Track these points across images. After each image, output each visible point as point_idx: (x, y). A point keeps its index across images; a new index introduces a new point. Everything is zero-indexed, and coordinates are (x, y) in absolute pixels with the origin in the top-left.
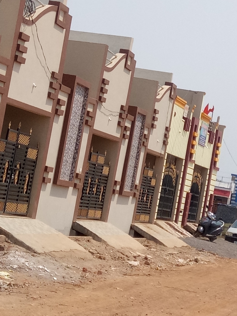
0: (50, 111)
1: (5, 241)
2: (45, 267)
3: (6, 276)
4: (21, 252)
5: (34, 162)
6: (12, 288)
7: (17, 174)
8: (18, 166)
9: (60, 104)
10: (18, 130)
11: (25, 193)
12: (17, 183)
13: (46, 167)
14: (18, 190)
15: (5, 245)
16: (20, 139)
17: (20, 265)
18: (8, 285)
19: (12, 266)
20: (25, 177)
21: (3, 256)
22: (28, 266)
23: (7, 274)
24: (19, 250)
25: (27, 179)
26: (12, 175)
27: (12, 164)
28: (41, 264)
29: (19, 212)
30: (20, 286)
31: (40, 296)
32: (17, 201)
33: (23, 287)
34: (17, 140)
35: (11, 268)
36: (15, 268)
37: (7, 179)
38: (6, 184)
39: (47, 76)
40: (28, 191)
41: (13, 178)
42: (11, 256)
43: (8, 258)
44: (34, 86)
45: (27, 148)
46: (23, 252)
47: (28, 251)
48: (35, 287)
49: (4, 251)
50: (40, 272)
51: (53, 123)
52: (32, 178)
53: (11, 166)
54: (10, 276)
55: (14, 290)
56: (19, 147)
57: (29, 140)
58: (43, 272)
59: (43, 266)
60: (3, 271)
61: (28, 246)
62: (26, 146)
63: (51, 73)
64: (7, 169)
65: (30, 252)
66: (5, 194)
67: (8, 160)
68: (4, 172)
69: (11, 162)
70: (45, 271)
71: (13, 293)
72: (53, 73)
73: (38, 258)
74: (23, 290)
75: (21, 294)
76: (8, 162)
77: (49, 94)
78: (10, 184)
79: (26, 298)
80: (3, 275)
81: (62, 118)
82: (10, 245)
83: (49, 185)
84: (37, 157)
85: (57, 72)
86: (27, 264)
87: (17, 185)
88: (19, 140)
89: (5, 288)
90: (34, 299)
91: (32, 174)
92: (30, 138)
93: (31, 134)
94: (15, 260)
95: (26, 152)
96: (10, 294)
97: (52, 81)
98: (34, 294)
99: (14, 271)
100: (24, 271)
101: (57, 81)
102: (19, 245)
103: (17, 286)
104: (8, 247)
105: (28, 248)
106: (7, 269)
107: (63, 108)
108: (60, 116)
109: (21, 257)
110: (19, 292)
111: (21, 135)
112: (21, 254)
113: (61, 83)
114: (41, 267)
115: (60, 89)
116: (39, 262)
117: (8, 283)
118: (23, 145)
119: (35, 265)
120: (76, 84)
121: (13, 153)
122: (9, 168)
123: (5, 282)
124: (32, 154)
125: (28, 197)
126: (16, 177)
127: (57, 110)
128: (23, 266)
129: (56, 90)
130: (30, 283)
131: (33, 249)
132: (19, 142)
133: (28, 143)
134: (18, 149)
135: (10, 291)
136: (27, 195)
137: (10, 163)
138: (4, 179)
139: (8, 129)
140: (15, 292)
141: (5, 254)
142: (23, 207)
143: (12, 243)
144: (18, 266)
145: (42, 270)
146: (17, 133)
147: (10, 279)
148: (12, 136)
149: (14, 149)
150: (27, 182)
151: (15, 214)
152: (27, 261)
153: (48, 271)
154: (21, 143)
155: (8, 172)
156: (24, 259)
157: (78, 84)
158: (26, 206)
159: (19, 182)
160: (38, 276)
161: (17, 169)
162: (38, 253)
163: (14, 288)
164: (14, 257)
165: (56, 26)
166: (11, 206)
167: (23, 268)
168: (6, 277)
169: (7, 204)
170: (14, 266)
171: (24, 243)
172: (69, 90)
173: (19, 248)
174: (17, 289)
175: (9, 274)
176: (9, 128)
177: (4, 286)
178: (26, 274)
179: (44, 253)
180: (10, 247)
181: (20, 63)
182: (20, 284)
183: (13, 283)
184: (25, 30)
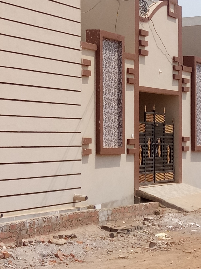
0: (178, 90)
1: (159, 206)
2: (196, 223)
3: (164, 236)
4: (174, 214)
5: (172, 136)
6: (170, 246)
7: (159, 148)
8: (159, 141)
9: (185, 82)
10: (153, 112)
11: (169, 163)
12: (161, 156)
13: (183, 138)
14: (163, 161)
15: (160, 210)
16: (156, 118)
17: (174, 225)
18: (166, 245)
19: (168, 227)
20: (167, 149)
21: (160, 220)
22: (181, 225)
23: (164, 234)
24: (172, 212)
25: (169, 151)
26: (155, 150)
27: (153, 141)
28: (193, 221)
29: (167, 179)
30: (176, 243)
31: (194, 250)
32: (164, 171)
33: (179, 244)
34: (154, 120)
35: (168, 229)
36: (170, 228)
37: (152, 154)
38: (152, 158)
39: (169, 62)
40: (172, 161)
41: (157, 153)
42: (166, 218)
43: (164, 221)
44: (160, 72)
45: (164, 125)
46: (176, 213)
47: (180, 212)
48: (189, 242)
49: (159, 215)
50: (192, 228)
51: (182, 100)
52: (173, 149)
53: (153, 142)
54: (167, 236)
55: (171, 248)
56: (157, 125)
57: (164, 118)
58: (195, 228)
59: (195, 223)
60: (161, 233)
61: (179, 208)
62: (162, 123)
63: (172, 58)
64: (150, 145)
65: (181, 212)
66: (152, 167)
67: (150, 138)
68: (148, 148)
69: (153, 139)
70: (197, 227)
71: (171, 251)
72: (174, 58)
73: (190, 216)
74: (179, 247)
75: (178, 250)
76: (150, 140)
77: (174, 76)
78: (155, 157)
79: (183, 253)
80: (161, 236)
81: (188, 94)
82: (164, 209)
83: (189, 153)
84: (174, 131)
85: (178, 57)
86: (180, 223)
87: (161, 157)
88: (156, 120)
89: (164, 248)
90: (190, 253)
91: (172, 146)
92: (164, 117)
93: (165, 113)
94: (170, 221)
95: (164, 129)
96: (168, 252)
97: (174, 65)
98: (189, 248)
99: (171, 231)
100: (179, 230)
101: (179, 64)
102: (171, 208)
103: (174, 244)
104: (162, 211)
105: (180, 209)
106: (164, 230)
107: (189, 85)
108: (187, 93)
109: (175, 218)
110: (176, 248)
111: (156, 115)
112: (174, 215)
113: (183, 65)
114: (192, 224)
115: (183, 70)
116: (190, 220)
117: (166, 242)
118: (160, 123)
119: (187, 223)
120: (195, 63)
121: (153, 132)
122: (152, 145)
123: (163, 242)
124: (169, 129)
125: (173, 166)
126: (159, 151)
127: (183, 88)
128: (177, 225)
129: (179, 72)
130: (185, 239)
131: (184, 209)
132: (156, 121)
133: (164, 120)
134: (157, 127)
135: (169, 249)
136: (171, 164)
137: (151, 140)
138: (149, 155)
139: (145, 113)
140: (172, 249)
141: (161, 217)
142: (169, 175)
143: (165, 207)
144: (173, 226)
145: (193, 226)
146: (153, 114)
147: (167, 238)
148: (149, 118)
149: (153, 128)
150: (169, 153)
151: (164, 182)
152: (181, 221)
153: (199, 226)
154: (158, 122)
155: (152, 148)
156: (177, 219)
157: (197, 62)
158: (172, 174)
159: (162, 155)
160: (191, 232)
161: (159, 144)
162: (189, 212)
163: (172, 246)
164: (169, 219)
165: (169, 17)
166: (159, 176)
167: (178, 227)
168: (164, 238)
169: (156, 175)
170: (169, 226)
171: (175, 205)
172: (190, 69)
173: (172, 210)
174: (174, 246)
175: (166, 234)
176: (146, 111)
177: (163, 246)
178: (181, 232)
179: (194, 211)
180: (164, 210)
181: (144, 55)
182: (176, 242)
183: (171, 242)
184: (144, 27)
